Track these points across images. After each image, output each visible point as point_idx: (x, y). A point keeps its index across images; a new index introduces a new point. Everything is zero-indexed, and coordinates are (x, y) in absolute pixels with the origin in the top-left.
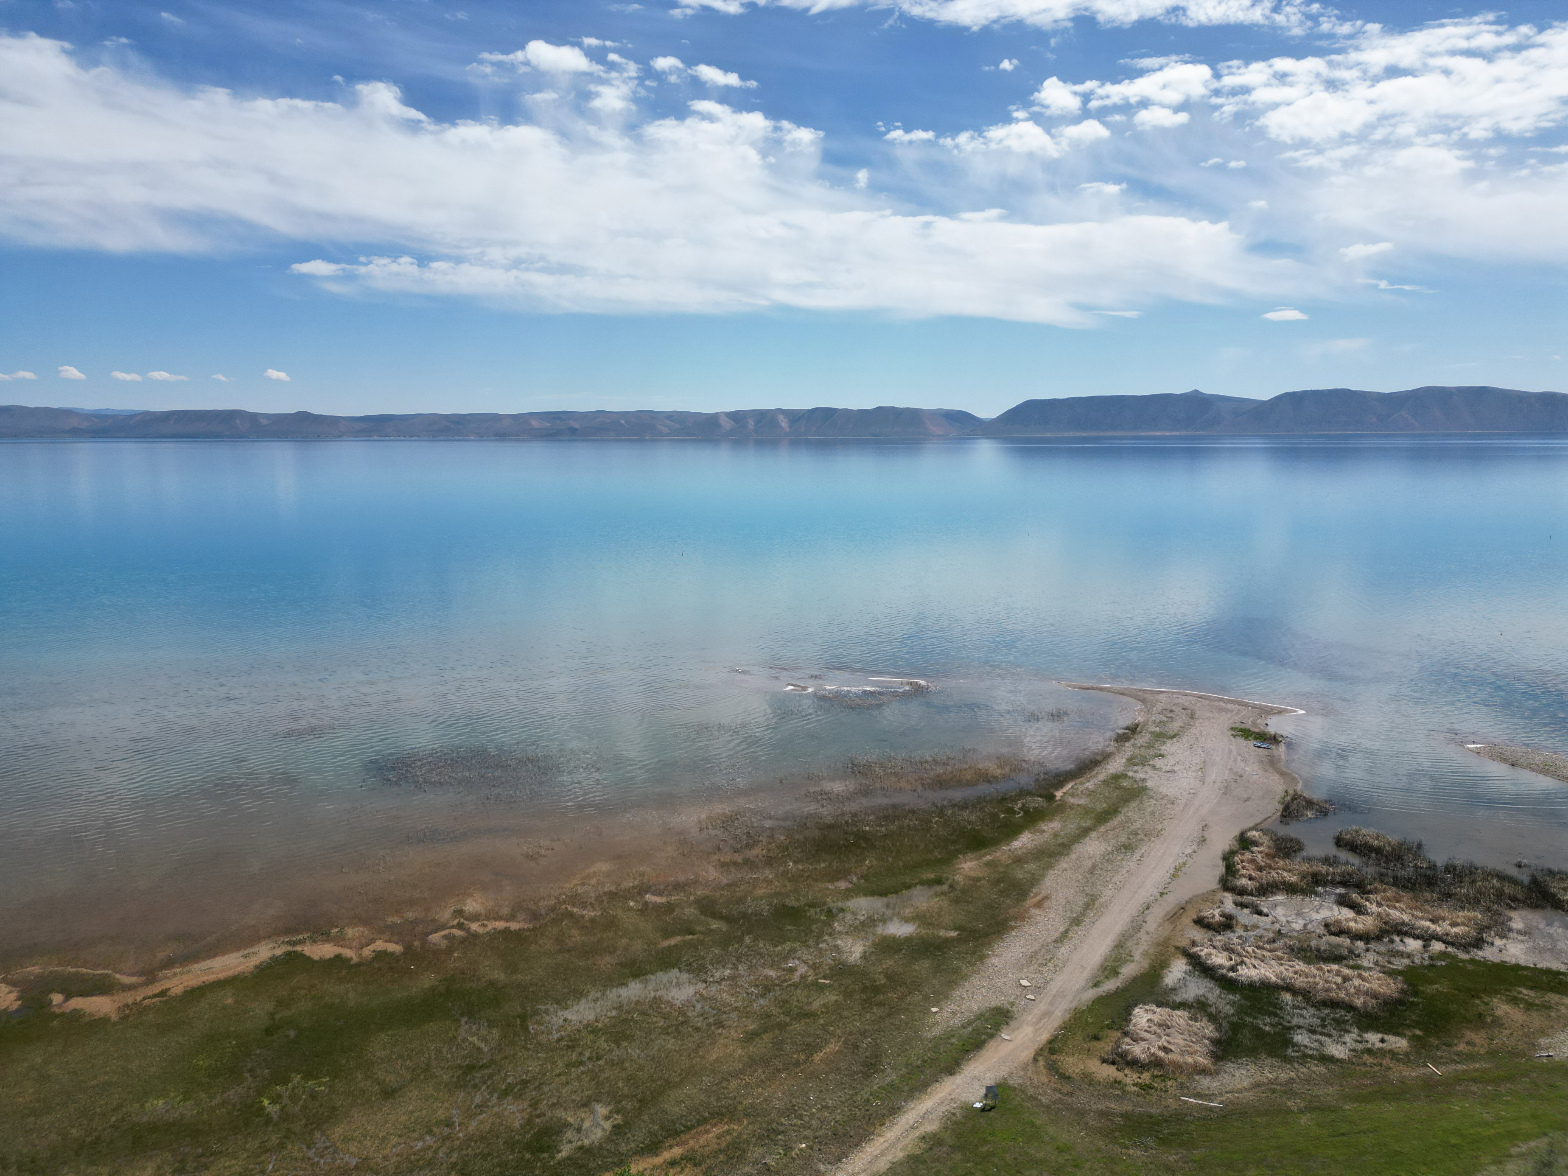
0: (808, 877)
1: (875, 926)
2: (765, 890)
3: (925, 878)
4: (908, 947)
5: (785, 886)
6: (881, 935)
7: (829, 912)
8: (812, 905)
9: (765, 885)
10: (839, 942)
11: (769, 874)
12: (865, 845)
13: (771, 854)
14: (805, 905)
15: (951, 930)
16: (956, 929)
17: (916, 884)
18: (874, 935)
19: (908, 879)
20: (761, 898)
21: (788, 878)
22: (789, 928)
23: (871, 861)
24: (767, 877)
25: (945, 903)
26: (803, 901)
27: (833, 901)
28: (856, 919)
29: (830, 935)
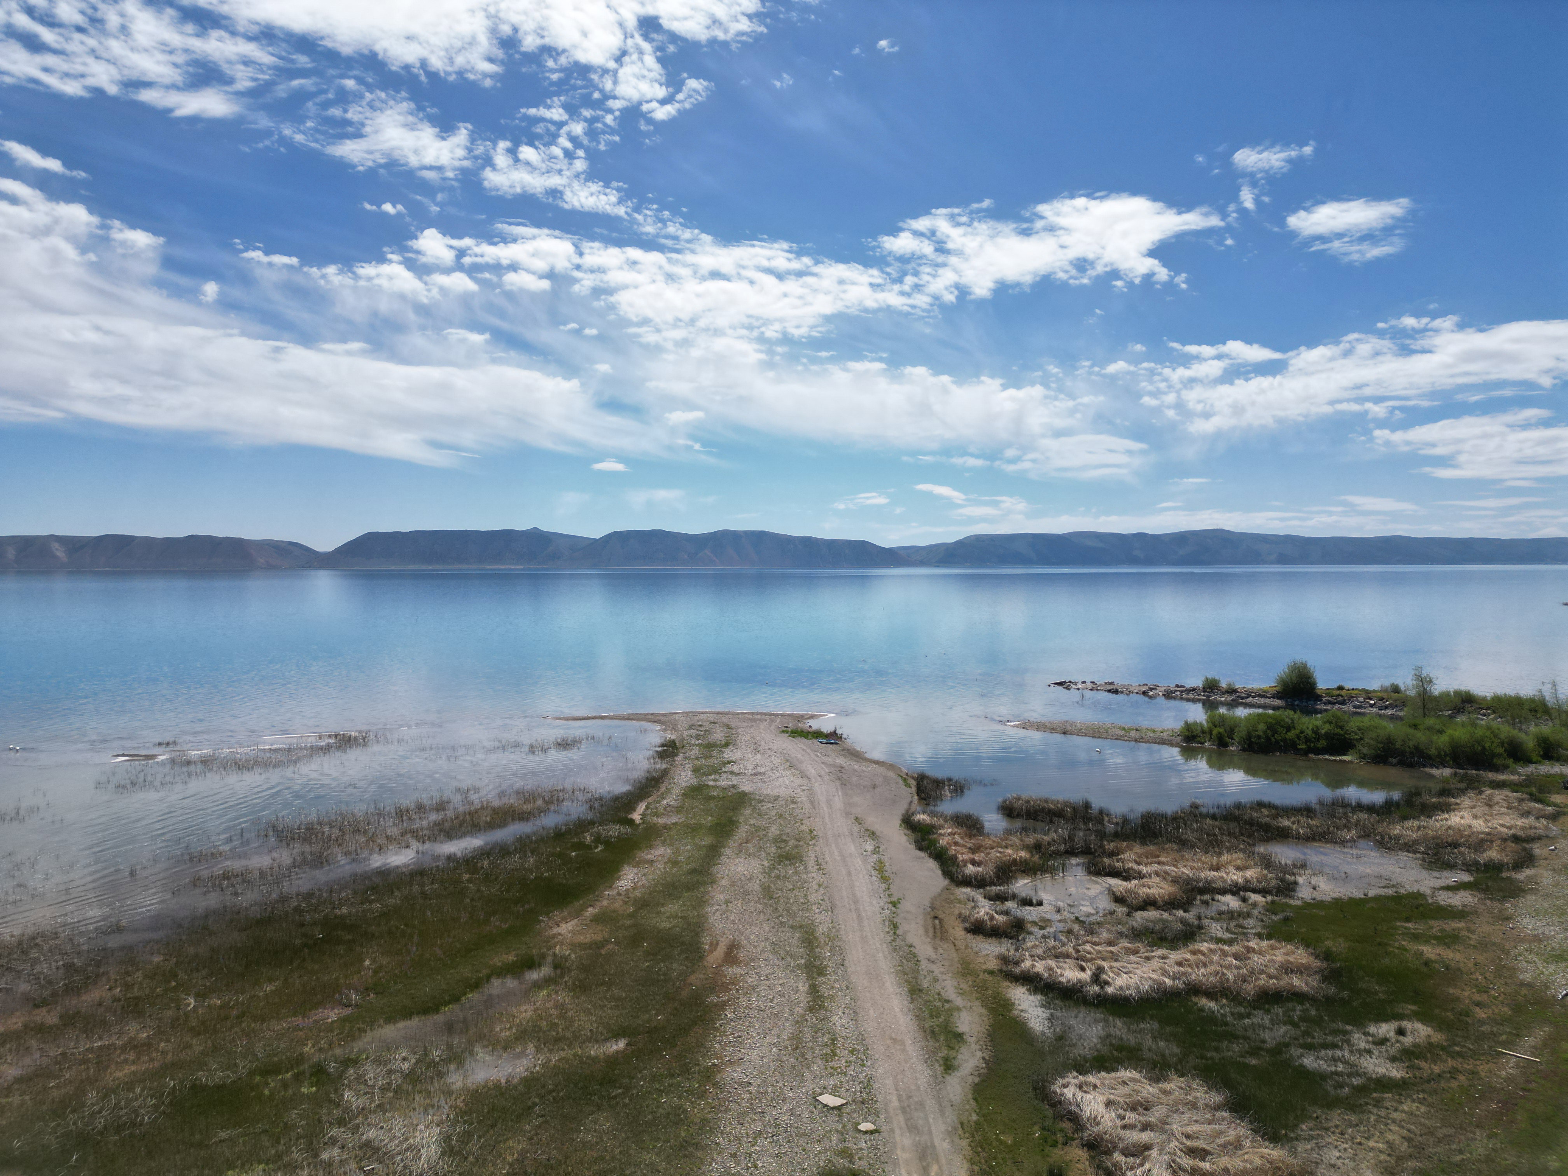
0: (240, 1017)
1: (440, 1075)
2: (133, 1068)
3: (499, 964)
4: (542, 1097)
5: (188, 1046)
6: (465, 1089)
7: (319, 1073)
8: (269, 1070)
9: (132, 1056)
10: (372, 1134)
11: (135, 1030)
12: (350, 937)
13: (136, 992)
14: (252, 1073)
15: (606, 1040)
16: (617, 1035)
17: (488, 978)
18: (449, 1093)
19: (466, 971)
20: (130, 1086)
21: (192, 1029)
22: (224, 1135)
23: (374, 961)
24: (132, 1039)
25: (563, 997)
26: (243, 1066)
27: (321, 1050)
28: (390, 1072)
29: (341, 1122)
